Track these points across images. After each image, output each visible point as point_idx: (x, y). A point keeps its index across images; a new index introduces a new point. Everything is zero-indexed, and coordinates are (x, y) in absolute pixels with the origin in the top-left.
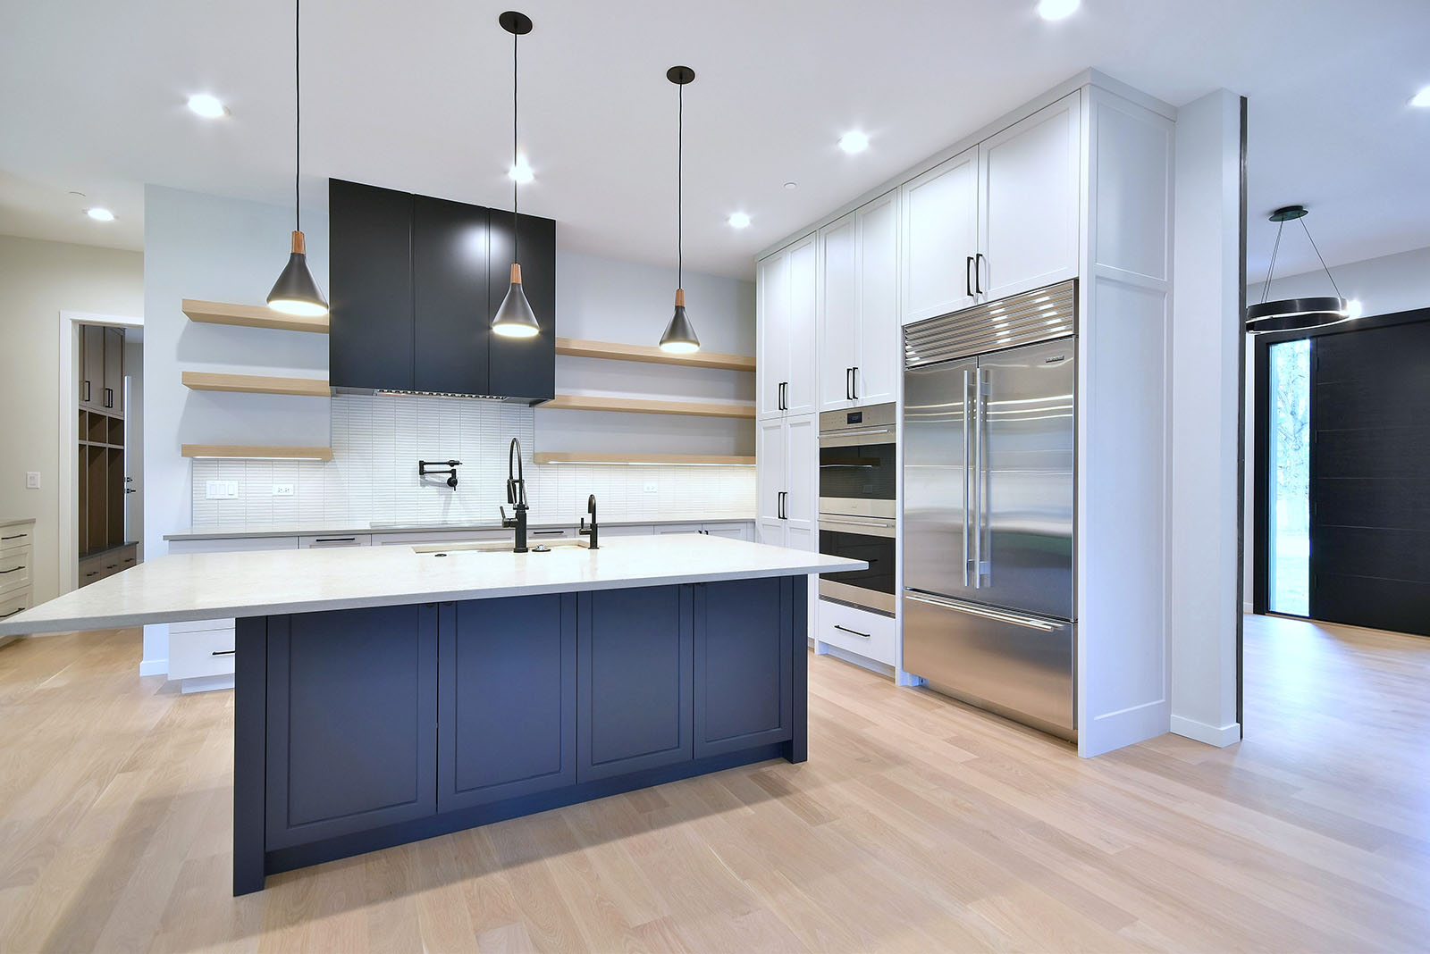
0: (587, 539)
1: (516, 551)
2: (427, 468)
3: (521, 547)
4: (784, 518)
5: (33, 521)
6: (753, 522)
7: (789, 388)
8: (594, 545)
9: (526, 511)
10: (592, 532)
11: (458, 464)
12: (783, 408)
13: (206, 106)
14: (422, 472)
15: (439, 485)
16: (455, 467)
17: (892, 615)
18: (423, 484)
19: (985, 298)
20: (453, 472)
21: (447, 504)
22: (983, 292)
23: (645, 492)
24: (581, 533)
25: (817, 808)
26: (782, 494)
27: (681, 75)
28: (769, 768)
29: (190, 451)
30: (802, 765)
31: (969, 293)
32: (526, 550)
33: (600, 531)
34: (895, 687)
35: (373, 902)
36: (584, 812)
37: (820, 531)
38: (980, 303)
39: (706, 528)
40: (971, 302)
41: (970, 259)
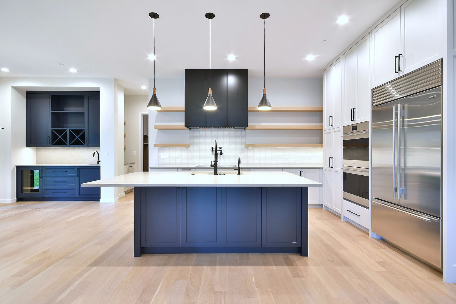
0: (237, 172)
1: (214, 174)
3: (216, 173)
4: (331, 167)
5: (134, 163)
6: (322, 168)
7: (333, 118)
8: (239, 174)
9: (217, 162)
10: (238, 170)
11: (222, 148)
12: (331, 125)
14: (212, 151)
16: (221, 149)
17: (368, 208)
18: (213, 154)
19: (403, 73)
22: (401, 71)
23: (284, 157)
24: (235, 170)
25: (300, 273)
26: (331, 158)
27: (265, 16)
28: (292, 256)
29: (156, 146)
30: (305, 258)
31: (396, 72)
32: (217, 174)
33: (241, 170)
34: (368, 238)
35: (159, 265)
36: (224, 256)
37: (343, 172)
38: (401, 76)
39: (303, 170)
40: (397, 76)
41: (396, 57)
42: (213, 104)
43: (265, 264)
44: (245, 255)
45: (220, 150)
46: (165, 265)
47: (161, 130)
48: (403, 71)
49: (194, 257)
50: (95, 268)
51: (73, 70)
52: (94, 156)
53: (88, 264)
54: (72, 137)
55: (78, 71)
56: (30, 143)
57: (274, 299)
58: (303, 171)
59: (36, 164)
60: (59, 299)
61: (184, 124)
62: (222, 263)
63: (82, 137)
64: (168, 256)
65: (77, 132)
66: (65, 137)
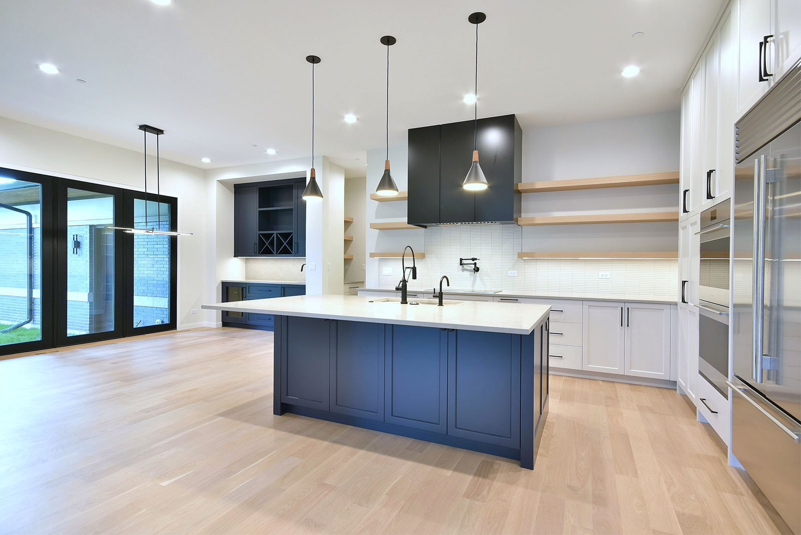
0: (437, 300)
1: (402, 303)
2: (464, 262)
3: (404, 301)
5: (363, 282)
6: (676, 304)
8: (441, 304)
9: (406, 284)
10: (440, 296)
11: (476, 259)
12: (685, 211)
13: (350, 119)
14: (461, 264)
15: (470, 271)
16: (475, 261)
17: (726, 397)
18: (463, 270)
20: (475, 264)
21: (474, 280)
22: (772, 75)
23: (600, 278)
24: (434, 296)
25: (485, 492)
26: (684, 282)
27: (477, 18)
28: (502, 463)
29: (372, 255)
30: (524, 471)
31: (761, 79)
32: (407, 303)
33: (444, 296)
34: (721, 464)
35: (291, 432)
36: (388, 438)
37: (700, 314)
38: (771, 86)
39: (628, 305)
40: (763, 88)
41: (761, 44)
43: (441, 464)
44: (420, 444)
45: (473, 262)
46: (298, 433)
47: (384, 229)
48: (775, 75)
49: (347, 429)
50: (222, 418)
51: (271, 152)
52: (302, 271)
53: (219, 412)
54: (280, 243)
55: (277, 152)
56: (239, 252)
57: (392, 520)
58: (628, 308)
59: (246, 279)
60: (156, 445)
62: (375, 449)
63: (290, 243)
64: (313, 422)
65: (286, 236)
66: (272, 243)
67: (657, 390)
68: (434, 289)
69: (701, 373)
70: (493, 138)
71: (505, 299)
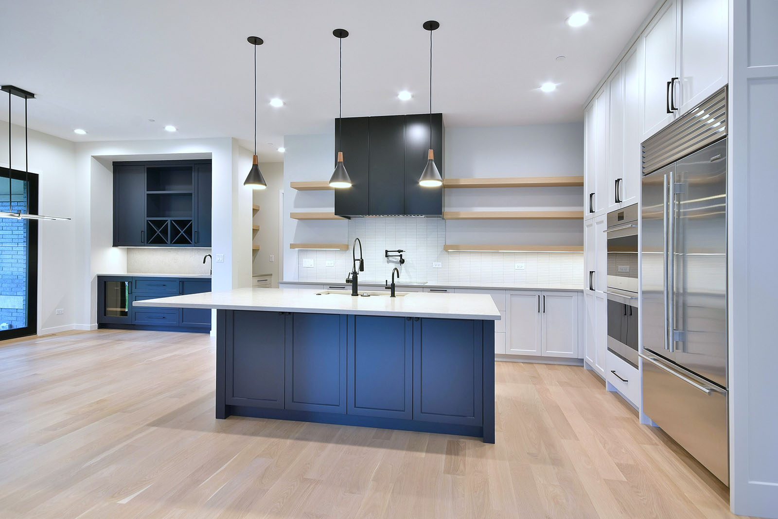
0: (389, 292)
1: (352, 295)
2: (389, 254)
3: (355, 293)
4: (592, 289)
5: (271, 275)
6: (582, 292)
7: (595, 197)
8: (393, 295)
10: (392, 288)
11: (402, 251)
12: (591, 211)
13: (277, 103)
14: (387, 256)
15: (396, 262)
16: (401, 253)
17: (637, 367)
18: (388, 262)
19: (679, 113)
20: (401, 256)
22: (677, 109)
23: (516, 269)
24: (386, 288)
25: (461, 467)
26: (591, 273)
28: (465, 440)
29: (293, 246)
30: (487, 445)
31: (668, 112)
32: (358, 295)
33: (396, 288)
35: (245, 434)
36: (351, 430)
37: (608, 300)
38: (677, 118)
39: (545, 294)
40: (670, 119)
41: (669, 83)
42: (344, 179)
43: (411, 448)
44: (386, 432)
45: (399, 254)
46: (254, 434)
47: (304, 219)
48: (680, 109)
49: (305, 426)
50: (154, 428)
51: (170, 128)
52: (204, 263)
53: (148, 422)
54: (175, 232)
55: (177, 129)
56: (118, 241)
57: (389, 501)
58: (544, 296)
59: (128, 272)
61: (333, 210)
62: (342, 441)
63: (189, 232)
64: (265, 422)
65: (182, 223)
66: (165, 232)
67: (568, 368)
68: (387, 281)
69: (609, 349)
70: (417, 134)
71: (434, 289)
